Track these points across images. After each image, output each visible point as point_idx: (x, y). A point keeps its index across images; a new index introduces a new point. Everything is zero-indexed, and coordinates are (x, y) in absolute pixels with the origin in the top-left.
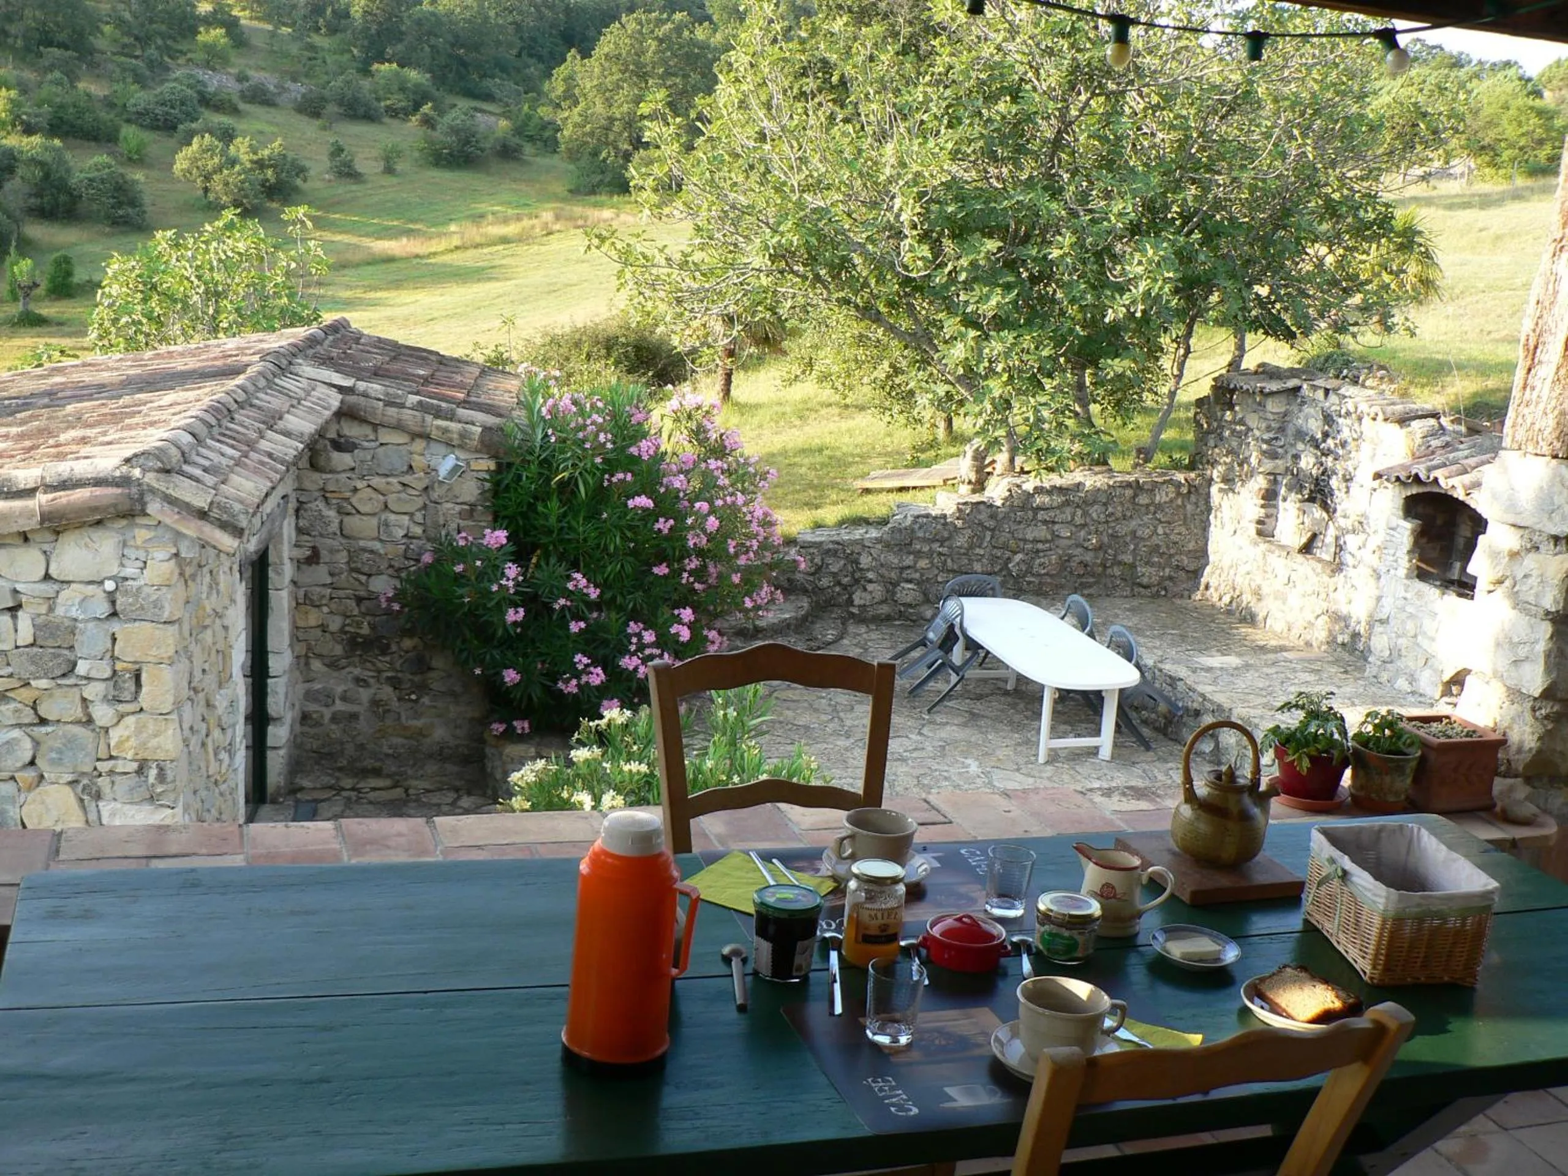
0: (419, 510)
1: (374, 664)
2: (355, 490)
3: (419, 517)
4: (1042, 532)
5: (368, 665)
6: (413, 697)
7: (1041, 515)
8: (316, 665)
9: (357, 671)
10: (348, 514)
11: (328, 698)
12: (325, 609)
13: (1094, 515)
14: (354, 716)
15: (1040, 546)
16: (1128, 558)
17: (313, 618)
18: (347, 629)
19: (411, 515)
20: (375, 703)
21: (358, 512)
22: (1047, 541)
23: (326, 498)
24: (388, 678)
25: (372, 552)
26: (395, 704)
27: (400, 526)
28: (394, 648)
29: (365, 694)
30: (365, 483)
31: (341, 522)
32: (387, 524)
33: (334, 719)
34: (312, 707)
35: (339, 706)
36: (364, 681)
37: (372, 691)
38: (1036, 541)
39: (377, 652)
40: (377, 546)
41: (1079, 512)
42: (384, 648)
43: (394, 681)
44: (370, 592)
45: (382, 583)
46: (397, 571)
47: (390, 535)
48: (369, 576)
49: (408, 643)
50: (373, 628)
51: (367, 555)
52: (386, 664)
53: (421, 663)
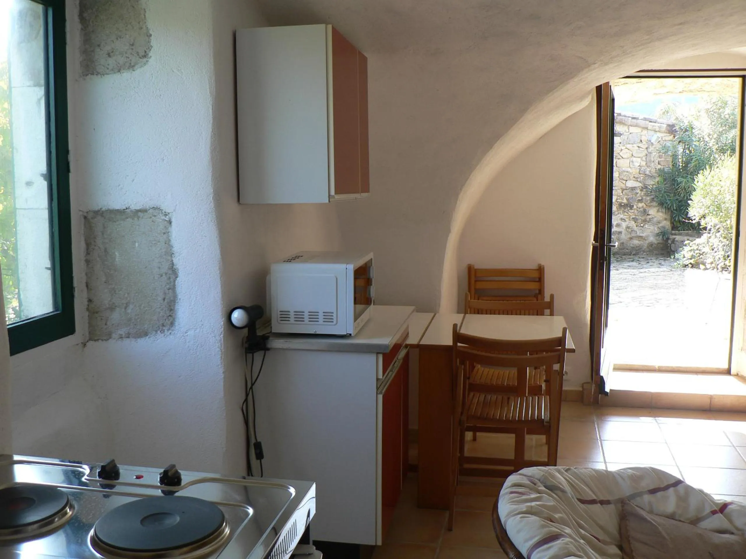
0: (644, 156)
1: (628, 213)
2: (622, 150)
3: (644, 159)
5: (626, 214)
6: (642, 225)
9: (622, 216)
10: (619, 159)
18: (618, 200)
19: (641, 158)
20: (628, 227)
21: (622, 158)
24: (633, 218)
25: (627, 172)
26: (635, 228)
27: (637, 162)
28: (635, 207)
29: (624, 225)
30: (624, 147)
31: (616, 162)
32: (632, 162)
37: (627, 223)
39: (629, 208)
40: (629, 170)
42: (631, 207)
43: (635, 220)
44: (626, 187)
45: (631, 184)
46: (636, 179)
47: (634, 165)
48: (627, 181)
49: (640, 205)
50: (628, 200)
51: (625, 173)
52: (632, 213)
53: (645, 212)
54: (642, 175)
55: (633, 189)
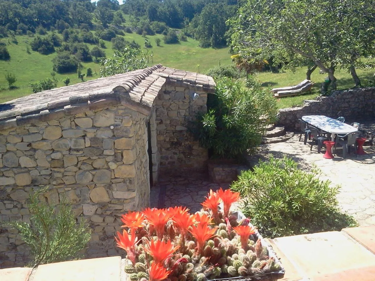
0: (187, 108)
1: (178, 149)
2: (171, 104)
3: (188, 110)
4: (347, 105)
6: (189, 157)
7: (346, 100)
8: (163, 150)
9: (174, 151)
10: (169, 111)
11: (167, 158)
12: (165, 136)
13: (361, 99)
14: (174, 162)
15: (346, 108)
16: (371, 110)
17: (162, 138)
18: (171, 140)
19: (186, 110)
20: (179, 158)
21: (172, 110)
22: (348, 107)
23: (163, 107)
24: (182, 152)
26: (184, 159)
27: (183, 113)
28: (183, 144)
29: (176, 157)
30: (173, 102)
31: (168, 113)
32: (179, 113)
33: (169, 163)
34: (163, 161)
35: (170, 160)
36: (176, 153)
37: (178, 155)
38: (344, 107)
39: (179, 145)
40: (177, 118)
41: (357, 99)
42: (180, 145)
43: (184, 153)
44: (176, 130)
45: (179, 128)
46: (183, 125)
47: (180, 115)
48: (176, 126)
49: (187, 143)
50: (177, 140)
51: (175, 121)
52: (181, 148)
53: (190, 148)
54: (186, 122)
55: (181, 131)
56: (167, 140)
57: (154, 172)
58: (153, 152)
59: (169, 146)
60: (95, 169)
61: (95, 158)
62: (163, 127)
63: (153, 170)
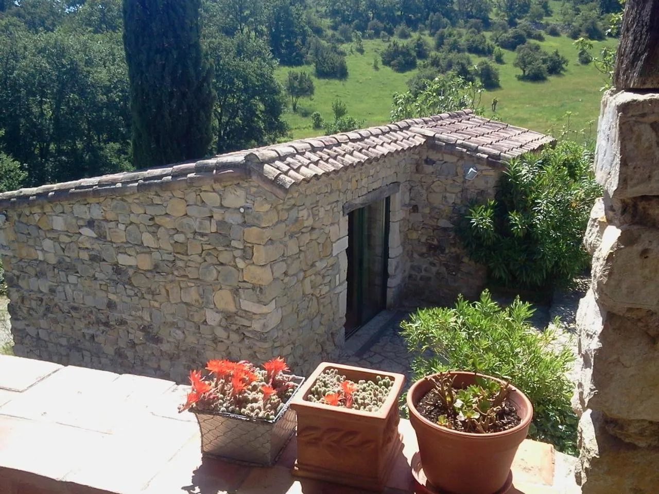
0: (459, 192)
1: (438, 257)
2: (433, 182)
3: (459, 195)
5: (436, 258)
6: (454, 273)
8: (415, 255)
9: (431, 259)
10: (430, 192)
11: (419, 269)
12: (420, 232)
14: (429, 279)
17: (415, 235)
18: (428, 241)
19: (456, 194)
20: (438, 273)
21: (434, 192)
23: (422, 185)
24: (444, 264)
25: (439, 209)
26: (446, 275)
27: (452, 198)
28: (447, 251)
29: (434, 269)
30: (437, 179)
31: (427, 196)
32: (445, 197)
33: (421, 279)
34: (413, 273)
35: (423, 273)
36: (434, 264)
37: (437, 268)
39: (440, 252)
40: (442, 206)
42: (443, 251)
43: (446, 266)
44: (438, 226)
45: (443, 223)
46: (450, 218)
47: (447, 202)
48: (438, 219)
49: (453, 250)
50: (439, 242)
51: (437, 210)
52: (442, 258)
53: (458, 259)
54: (456, 215)
55: (445, 229)
56: (423, 240)
57: (390, 287)
58: (390, 256)
59: (424, 250)
60: (222, 264)
61: (220, 248)
62: (418, 217)
63: (389, 284)
